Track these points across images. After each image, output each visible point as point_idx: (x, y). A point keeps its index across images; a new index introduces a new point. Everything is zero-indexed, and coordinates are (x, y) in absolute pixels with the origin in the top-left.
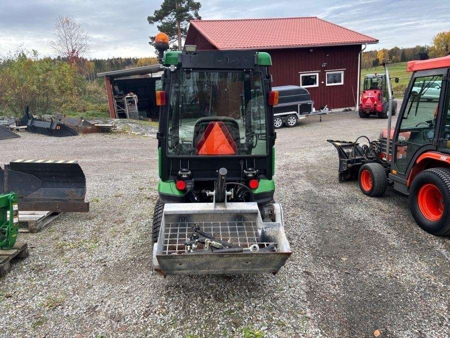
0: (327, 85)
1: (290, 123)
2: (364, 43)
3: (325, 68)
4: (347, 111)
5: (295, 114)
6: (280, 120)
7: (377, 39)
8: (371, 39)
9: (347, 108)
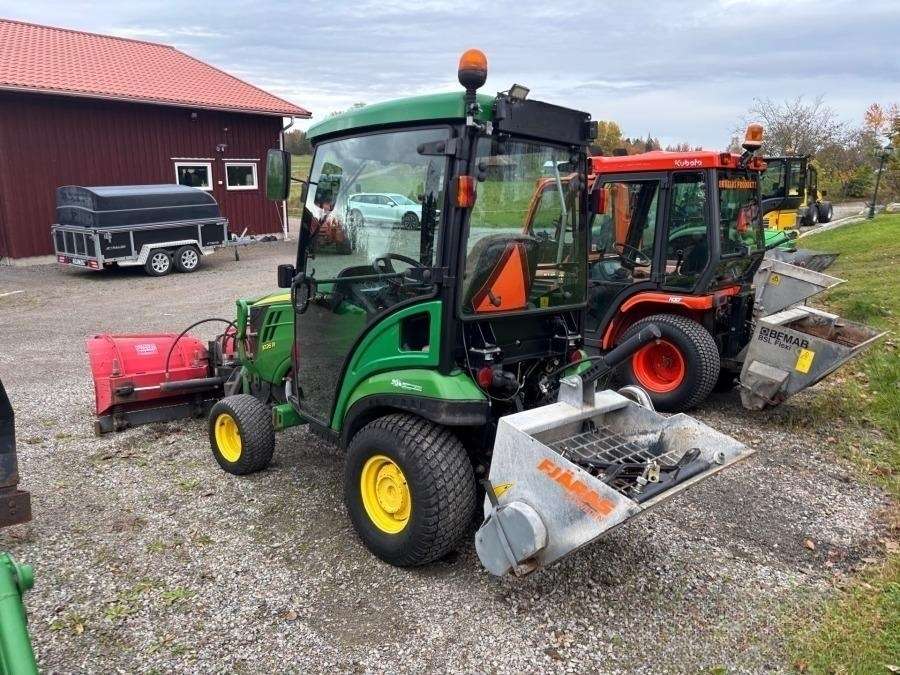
0: (230, 188)
1: (186, 264)
2: (290, 114)
3: (223, 154)
4: (269, 239)
5: (195, 245)
6: (166, 258)
7: (309, 111)
8: (295, 109)
9: (269, 235)
